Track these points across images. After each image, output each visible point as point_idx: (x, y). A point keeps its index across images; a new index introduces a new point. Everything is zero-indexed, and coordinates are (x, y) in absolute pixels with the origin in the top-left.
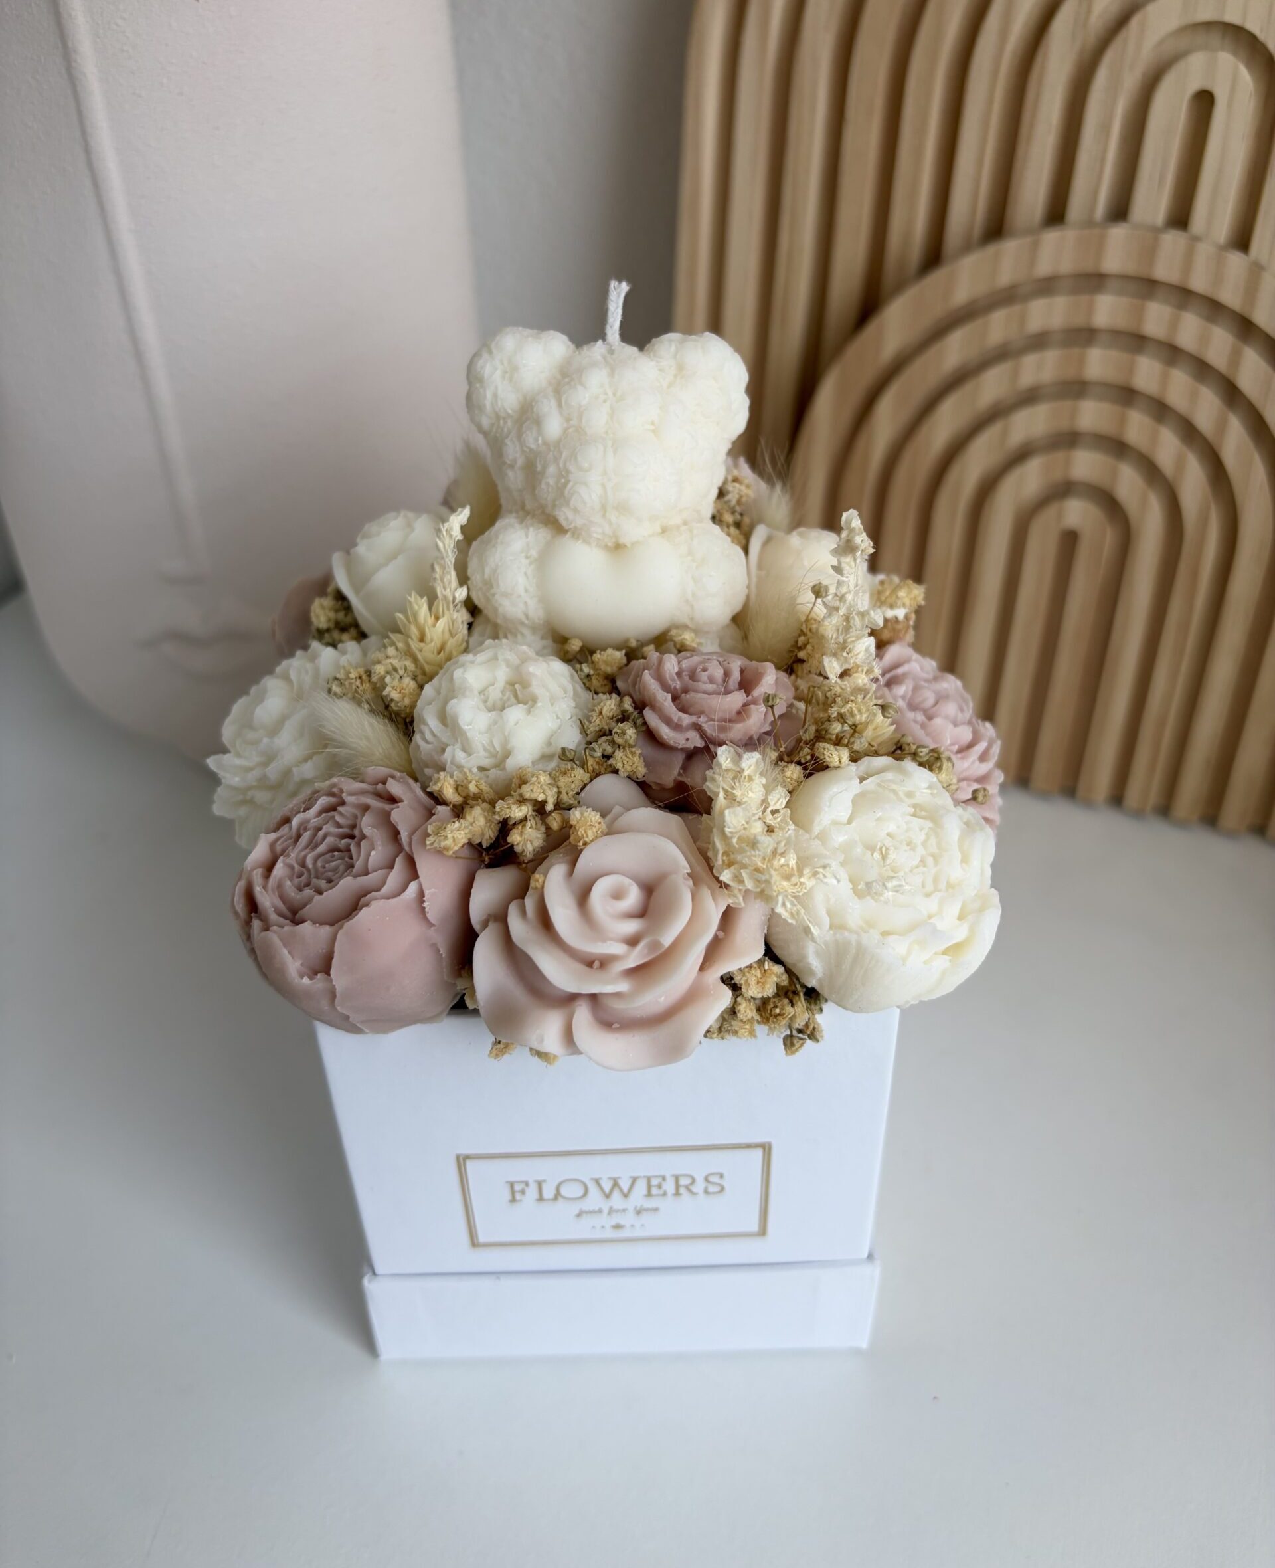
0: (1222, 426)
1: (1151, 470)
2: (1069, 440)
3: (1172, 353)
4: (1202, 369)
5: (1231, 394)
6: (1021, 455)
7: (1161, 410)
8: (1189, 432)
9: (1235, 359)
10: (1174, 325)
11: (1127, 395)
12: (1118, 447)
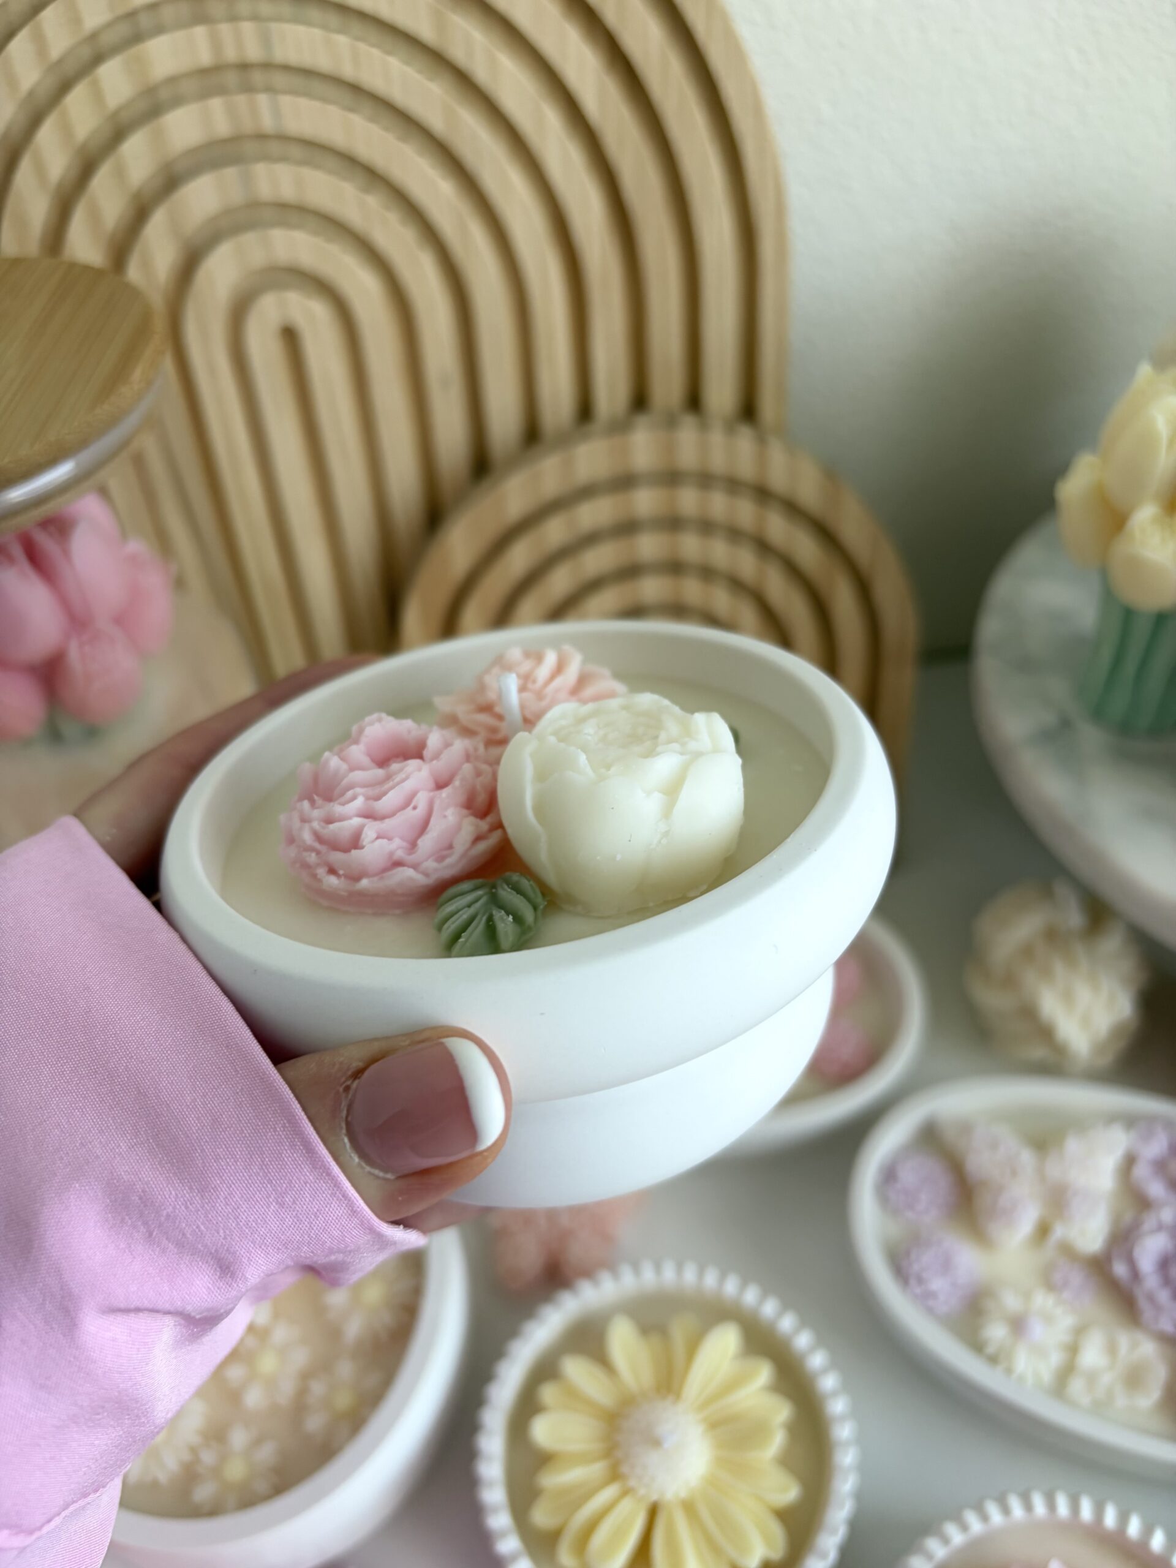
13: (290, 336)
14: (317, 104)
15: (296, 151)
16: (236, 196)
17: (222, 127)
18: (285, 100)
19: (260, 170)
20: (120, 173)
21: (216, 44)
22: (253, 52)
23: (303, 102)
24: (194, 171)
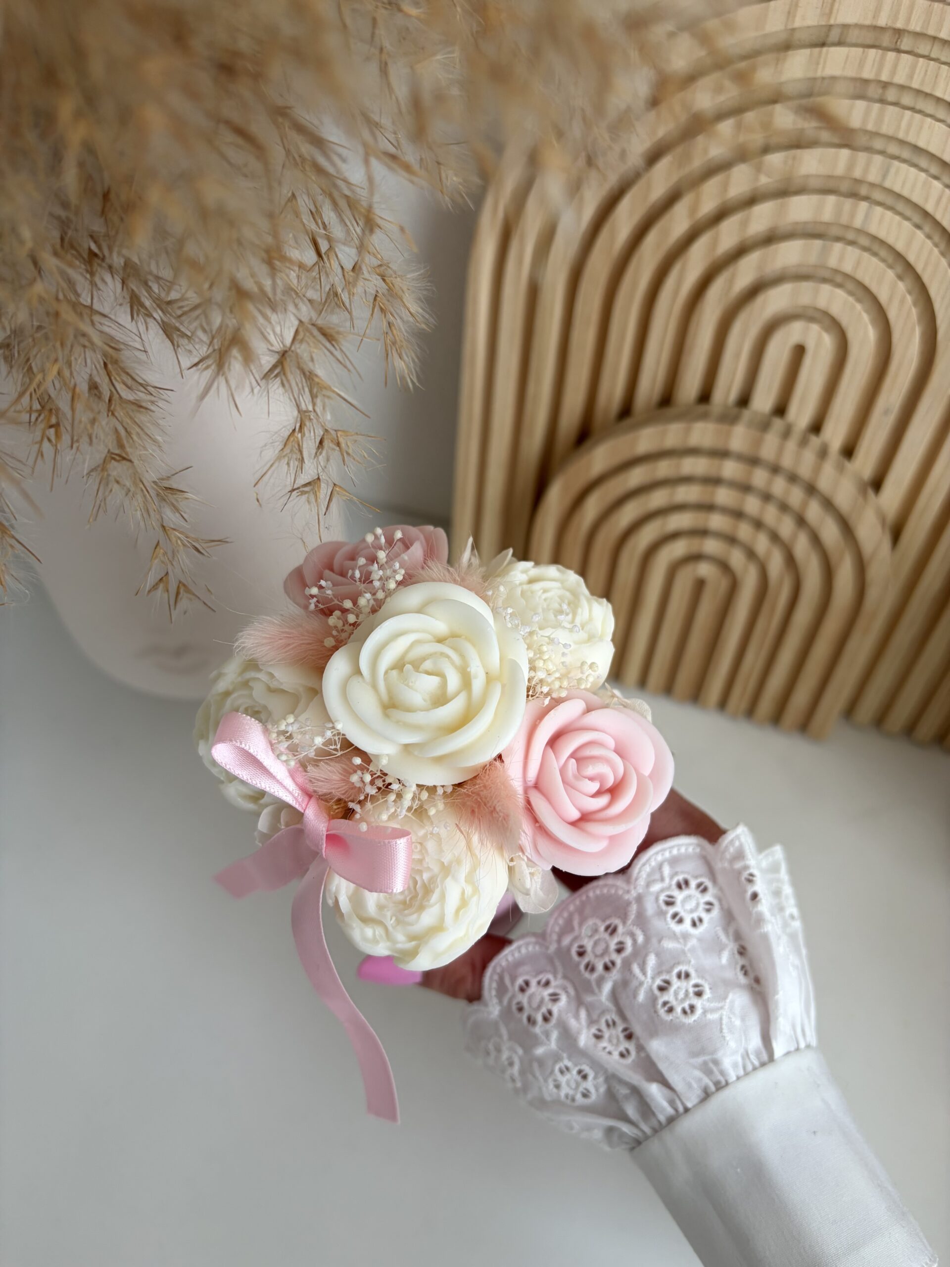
0: (794, 536)
1: (751, 554)
2: (702, 533)
3: (767, 497)
4: (784, 507)
5: (801, 521)
6: (675, 536)
7: (758, 524)
8: (775, 537)
9: (805, 504)
10: (770, 483)
11: (738, 514)
12: (731, 540)
13: (799, 351)
14: (897, 218)
15: (864, 241)
16: (813, 259)
17: (827, 215)
18: (879, 210)
19: (838, 246)
20: (745, 224)
21: (851, 165)
22: (873, 176)
23: (889, 214)
24: (789, 236)
